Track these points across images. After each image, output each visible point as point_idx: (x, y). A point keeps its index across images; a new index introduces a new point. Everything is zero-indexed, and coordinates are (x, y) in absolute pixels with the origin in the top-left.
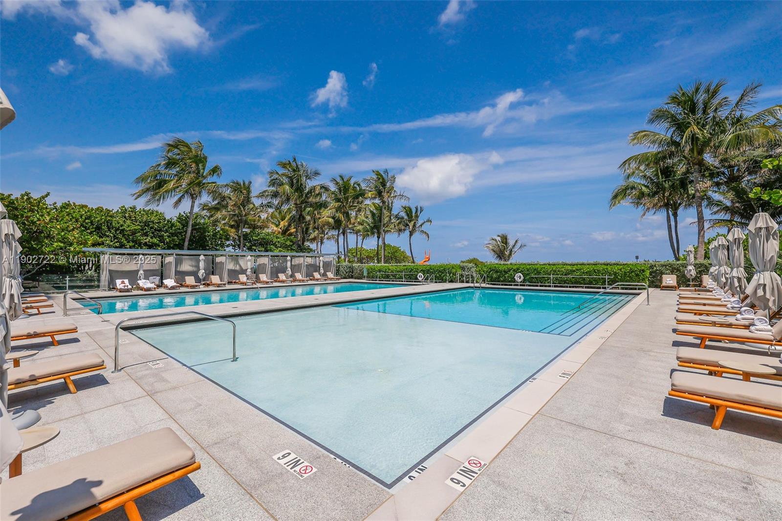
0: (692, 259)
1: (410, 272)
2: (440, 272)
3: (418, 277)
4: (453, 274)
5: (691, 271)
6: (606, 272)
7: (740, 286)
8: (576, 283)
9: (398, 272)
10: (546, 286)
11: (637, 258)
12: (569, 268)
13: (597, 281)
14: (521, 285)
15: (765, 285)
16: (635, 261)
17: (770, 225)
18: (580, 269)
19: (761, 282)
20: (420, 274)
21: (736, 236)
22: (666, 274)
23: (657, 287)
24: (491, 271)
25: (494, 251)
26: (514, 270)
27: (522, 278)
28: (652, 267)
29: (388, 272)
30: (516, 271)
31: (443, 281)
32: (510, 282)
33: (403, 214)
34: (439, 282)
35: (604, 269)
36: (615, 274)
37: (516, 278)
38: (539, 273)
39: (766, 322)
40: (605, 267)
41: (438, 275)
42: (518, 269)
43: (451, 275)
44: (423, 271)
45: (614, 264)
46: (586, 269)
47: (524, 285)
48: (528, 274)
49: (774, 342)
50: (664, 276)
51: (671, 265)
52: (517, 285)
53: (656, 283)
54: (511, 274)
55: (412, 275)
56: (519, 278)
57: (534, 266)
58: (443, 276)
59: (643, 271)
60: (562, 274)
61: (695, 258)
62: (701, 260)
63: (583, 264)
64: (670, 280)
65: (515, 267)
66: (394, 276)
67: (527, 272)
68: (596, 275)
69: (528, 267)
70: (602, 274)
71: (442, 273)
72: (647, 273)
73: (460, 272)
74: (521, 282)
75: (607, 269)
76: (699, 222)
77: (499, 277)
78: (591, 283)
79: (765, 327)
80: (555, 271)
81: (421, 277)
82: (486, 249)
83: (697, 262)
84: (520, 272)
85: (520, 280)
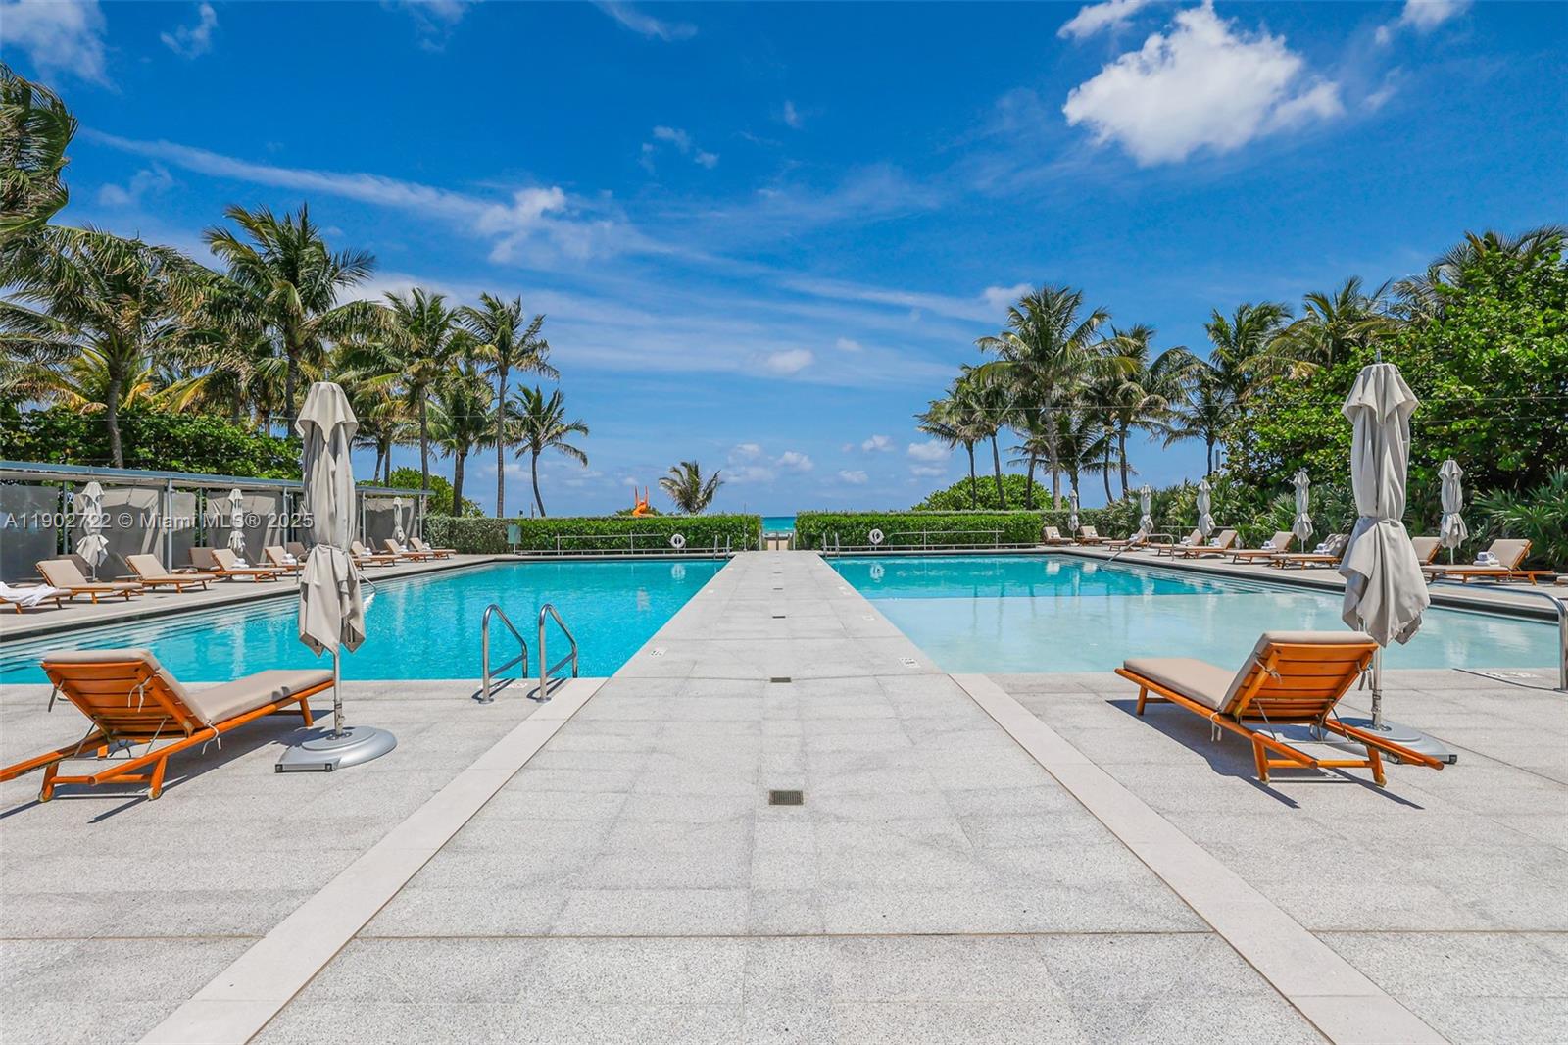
1: (651, 532)
3: (671, 541)
6: (996, 525)
9: (616, 532)
10: (917, 550)
13: (984, 538)
14: (878, 549)
18: (965, 521)
20: (677, 535)
26: (866, 525)
27: (882, 537)
29: (588, 534)
30: (871, 525)
32: (860, 543)
37: (871, 537)
38: (907, 528)
40: (992, 518)
42: (873, 523)
44: (684, 531)
46: (972, 520)
47: (885, 549)
48: (891, 531)
50: (1045, 528)
52: (873, 549)
54: (862, 532)
55: (655, 538)
56: (876, 536)
57: (898, 517)
60: (940, 530)
64: (1055, 533)
65: (867, 520)
66: (607, 543)
67: (889, 527)
68: (984, 529)
69: (889, 518)
70: (991, 527)
74: (879, 544)
75: (996, 520)
78: (977, 541)
80: (929, 525)
81: (677, 542)
84: (877, 527)
85: (878, 541)
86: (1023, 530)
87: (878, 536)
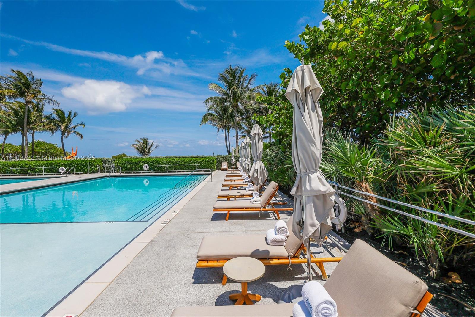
0: (234, 154)
1: (51, 166)
2: (82, 165)
3: (59, 170)
4: (94, 167)
5: (233, 160)
6: (196, 162)
7: (249, 169)
8: (181, 169)
9: (37, 166)
10: (163, 172)
11: (214, 153)
12: (177, 160)
13: (192, 167)
14: (147, 173)
15: (258, 170)
16: (212, 155)
17: (260, 132)
18: (183, 161)
19: (256, 168)
20: (62, 167)
21: (247, 141)
22: (224, 162)
23: (220, 169)
24: (126, 163)
25: (138, 149)
26: (142, 163)
28: (218, 158)
29: (25, 167)
30: (144, 163)
31: (84, 172)
32: (139, 170)
33: (55, 116)
34: (80, 174)
35: (195, 160)
36: (201, 163)
37: (144, 167)
38: (159, 163)
39: (258, 195)
40: (196, 159)
41: (80, 168)
42: (145, 161)
43: (93, 167)
44: (65, 165)
45: (201, 157)
46: (186, 160)
47: (149, 173)
48: (152, 165)
49: (262, 209)
50: (222, 163)
51: (225, 157)
52: (145, 173)
53: (219, 168)
54: (141, 165)
55: (53, 169)
56: (146, 167)
57: (156, 159)
58: (85, 169)
59: (214, 160)
60: (173, 164)
61: (235, 154)
62: (237, 155)
63: (185, 157)
64: (225, 165)
65: (143, 161)
66: (32, 170)
67: (151, 163)
68: (191, 164)
69: (152, 160)
70: (194, 163)
71: (84, 166)
72: (215, 162)
73: (100, 164)
74: (147, 170)
75: (197, 160)
76: (236, 136)
77: (132, 167)
78: (188, 169)
79: (258, 199)
80: (169, 162)
81: (62, 170)
82: (132, 147)
83: (235, 156)
84: (147, 163)
85: (147, 169)
86: (207, 164)
87: (147, 167)
